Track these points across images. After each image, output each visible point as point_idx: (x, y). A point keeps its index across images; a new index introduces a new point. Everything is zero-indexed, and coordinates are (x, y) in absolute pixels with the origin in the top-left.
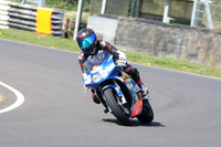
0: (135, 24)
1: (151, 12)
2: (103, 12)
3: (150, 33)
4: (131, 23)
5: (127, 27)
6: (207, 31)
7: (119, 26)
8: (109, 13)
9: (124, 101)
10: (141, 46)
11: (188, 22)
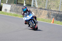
0: (16, 6)
1: (20, 3)
2: (7, 3)
3: (20, 9)
4: (15, 6)
5: (14, 7)
6: (36, 8)
7: (11, 6)
8: (9, 3)
9: (34, 25)
10: (18, 12)
11: (31, 6)
